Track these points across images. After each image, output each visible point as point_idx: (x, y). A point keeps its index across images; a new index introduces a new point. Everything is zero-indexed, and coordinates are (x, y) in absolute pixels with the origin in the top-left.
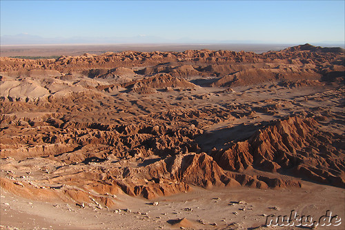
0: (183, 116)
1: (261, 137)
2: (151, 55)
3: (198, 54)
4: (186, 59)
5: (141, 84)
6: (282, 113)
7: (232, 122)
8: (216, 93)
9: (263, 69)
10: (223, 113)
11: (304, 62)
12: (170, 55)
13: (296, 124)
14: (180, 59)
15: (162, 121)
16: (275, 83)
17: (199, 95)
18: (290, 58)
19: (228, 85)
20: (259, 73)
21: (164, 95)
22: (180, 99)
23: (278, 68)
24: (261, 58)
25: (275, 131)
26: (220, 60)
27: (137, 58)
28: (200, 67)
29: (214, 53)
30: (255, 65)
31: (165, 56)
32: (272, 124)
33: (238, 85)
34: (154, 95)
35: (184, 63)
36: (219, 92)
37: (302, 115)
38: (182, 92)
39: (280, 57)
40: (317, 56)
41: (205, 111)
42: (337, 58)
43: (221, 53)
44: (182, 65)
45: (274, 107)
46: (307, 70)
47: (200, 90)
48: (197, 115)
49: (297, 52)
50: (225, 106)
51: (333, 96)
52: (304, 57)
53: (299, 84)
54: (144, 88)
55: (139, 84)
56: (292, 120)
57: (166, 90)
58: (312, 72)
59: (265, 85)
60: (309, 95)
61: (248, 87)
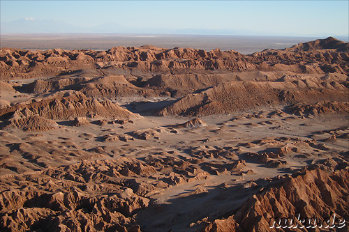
0: (110, 173)
1: (258, 209)
2: (47, 56)
3: (135, 56)
4: (113, 63)
5: (28, 111)
6: (293, 164)
7: (203, 182)
8: (172, 128)
9: (255, 83)
10: (185, 166)
11: (327, 70)
12: (82, 56)
13: (318, 183)
14: (101, 64)
15: (69, 183)
16: (280, 108)
17: (140, 132)
18: (302, 63)
19: (193, 111)
20: (250, 89)
21: (72, 132)
22: (102, 139)
23: (282, 80)
24: (251, 62)
25: (283, 197)
26: (176, 65)
27: (20, 62)
28: (139, 79)
29: (166, 52)
30: (242, 75)
31: (74, 57)
32: (276, 183)
33: (212, 111)
34: (52, 133)
35: (109, 71)
36: (177, 126)
37: (329, 165)
38: (106, 126)
39: (286, 61)
41: (151, 162)
43: (177, 53)
44: (105, 75)
45: (277, 151)
46: (332, 84)
47: (140, 122)
48: (137, 170)
49: (314, 52)
50: (188, 151)
52: (327, 60)
53: (320, 109)
54: (33, 119)
55: (23, 111)
56: (311, 176)
57: (75, 123)
58: (342, 87)
59: (261, 112)
60: (338, 129)
61: (230, 116)
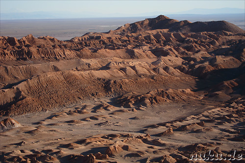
9: (76, 73)
11: (159, 53)
16: (105, 100)
18: (129, 47)
20: (70, 81)
23: (107, 67)
24: (71, 49)
30: (60, 65)
33: (27, 109)
39: (111, 45)
40: (182, 41)
42: (221, 41)
45: (106, 151)
46: (166, 69)
49: (143, 34)
51: (223, 119)
52: (158, 42)
53: (153, 99)
58: (177, 72)
59: (85, 107)
60: (175, 121)
61: (48, 113)
